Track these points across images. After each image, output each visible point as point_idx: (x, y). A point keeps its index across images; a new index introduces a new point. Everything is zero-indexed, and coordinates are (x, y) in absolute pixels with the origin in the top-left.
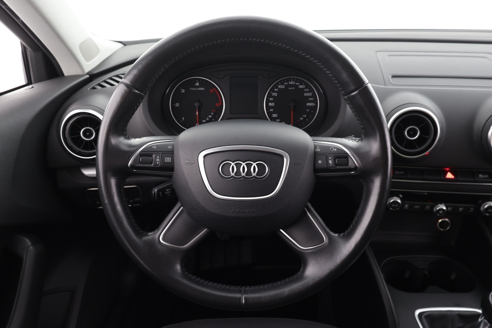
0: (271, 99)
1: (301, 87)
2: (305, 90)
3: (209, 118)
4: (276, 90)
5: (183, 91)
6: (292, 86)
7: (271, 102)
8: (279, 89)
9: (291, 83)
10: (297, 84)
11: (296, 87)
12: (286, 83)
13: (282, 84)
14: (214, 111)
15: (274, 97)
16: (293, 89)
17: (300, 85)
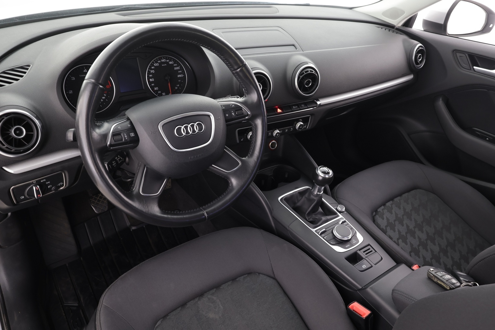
0: (150, 76)
1: (171, 63)
2: (174, 65)
3: (103, 99)
4: (152, 68)
5: (74, 79)
6: (164, 63)
7: (151, 78)
8: (155, 67)
9: (163, 61)
10: (167, 61)
11: (167, 63)
12: (159, 62)
13: (157, 62)
14: (106, 92)
15: (152, 74)
16: (165, 66)
17: (170, 62)
